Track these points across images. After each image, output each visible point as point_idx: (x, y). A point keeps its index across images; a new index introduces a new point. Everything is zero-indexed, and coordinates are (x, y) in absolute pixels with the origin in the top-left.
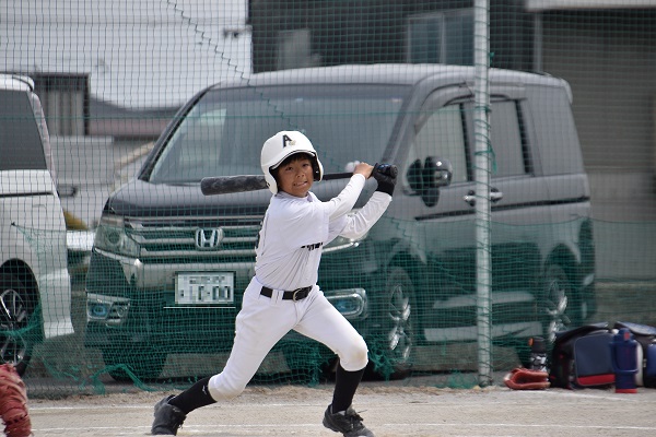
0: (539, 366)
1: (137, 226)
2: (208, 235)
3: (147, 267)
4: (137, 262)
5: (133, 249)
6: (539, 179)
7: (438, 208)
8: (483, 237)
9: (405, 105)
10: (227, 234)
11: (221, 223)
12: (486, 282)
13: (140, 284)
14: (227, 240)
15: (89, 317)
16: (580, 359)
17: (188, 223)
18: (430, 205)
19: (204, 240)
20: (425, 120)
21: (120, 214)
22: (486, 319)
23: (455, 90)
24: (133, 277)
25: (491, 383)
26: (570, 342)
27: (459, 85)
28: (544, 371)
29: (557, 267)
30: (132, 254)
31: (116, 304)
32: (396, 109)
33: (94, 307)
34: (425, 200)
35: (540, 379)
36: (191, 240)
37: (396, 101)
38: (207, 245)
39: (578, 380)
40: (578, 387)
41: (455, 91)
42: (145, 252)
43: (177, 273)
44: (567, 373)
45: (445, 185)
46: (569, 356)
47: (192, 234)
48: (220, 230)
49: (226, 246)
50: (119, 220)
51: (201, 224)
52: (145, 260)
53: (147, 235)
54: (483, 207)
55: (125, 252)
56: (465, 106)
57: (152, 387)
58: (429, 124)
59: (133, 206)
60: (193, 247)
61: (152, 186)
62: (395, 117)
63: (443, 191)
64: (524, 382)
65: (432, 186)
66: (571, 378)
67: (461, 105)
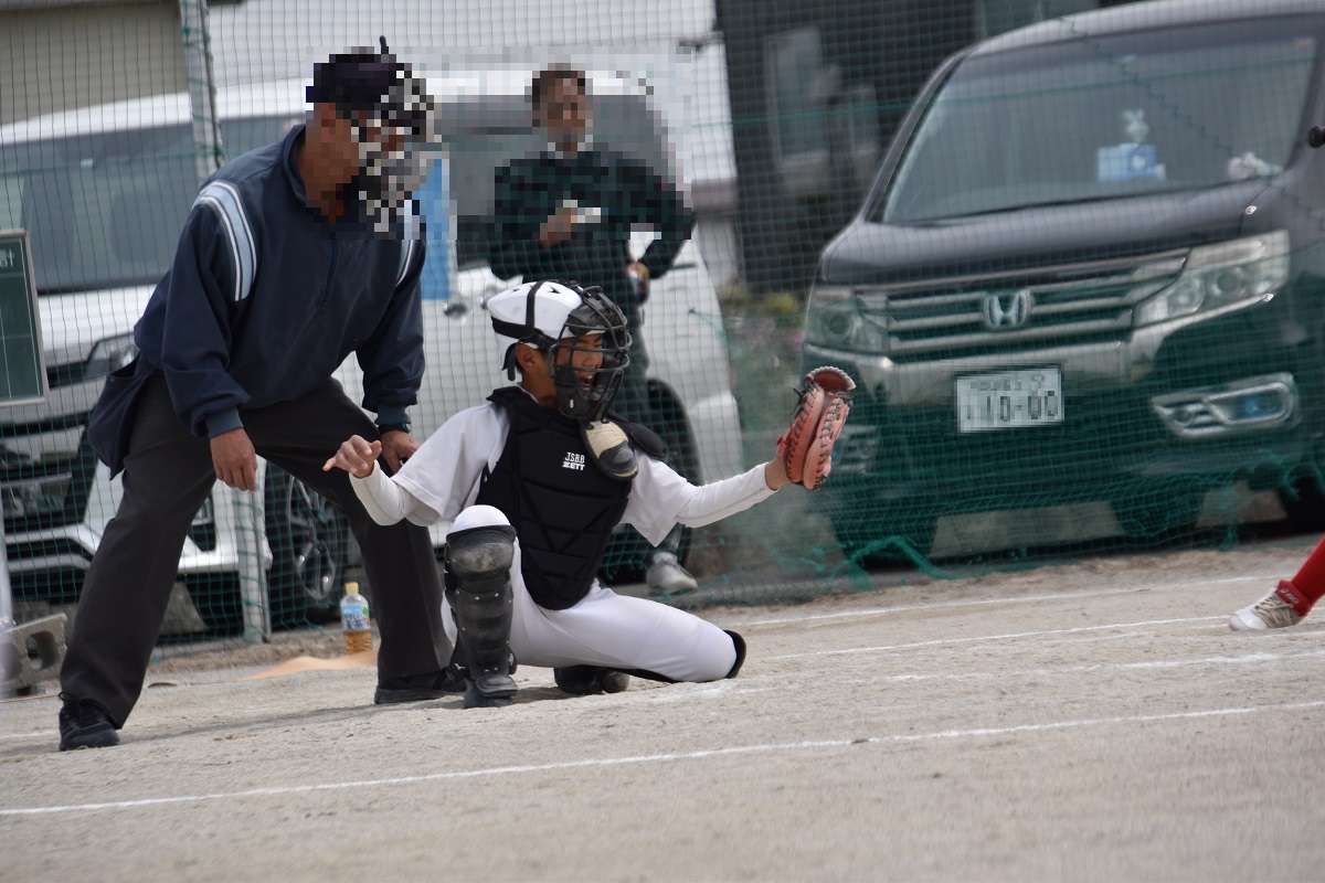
1: (876, 300)
3: (904, 368)
4: (886, 363)
5: (875, 341)
10: (1041, 299)
11: (1029, 281)
13: (892, 400)
14: (1040, 309)
21: (843, 283)
24: (879, 387)
30: (875, 348)
36: (976, 317)
38: (1005, 321)
42: (896, 345)
43: (956, 377)
47: (975, 306)
48: (1025, 294)
49: (1037, 320)
50: (846, 292)
51: (990, 287)
52: (898, 358)
53: (896, 315)
55: (861, 347)
60: (979, 327)
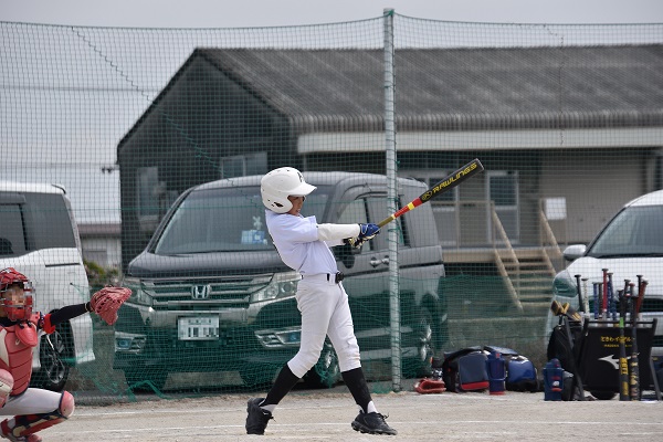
0: (437, 377)
1: (150, 284)
2: (200, 289)
3: (159, 313)
4: (151, 309)
5: (148, 300)
6: (413, 249)
7: (354, 269)
8: (394, 288)
9: (330, 198)
10: (214, 288)
11: (210, 281)
12: (397, 319)
13: (153, 325)
14: (214, 293)
15: (117, 349)
16: (463, 371)
17: (187, 282)
18: (349, 267)
19: (197, 293)
20: (345, 208)
21: (137, 276)
22: (397, 345)
23: (361, 188)
24: (148, 319)
25: (401, 389)
26: (456, 360)
27: (363, 186)
28: (440, 381)
29: (426, 309)
30: (148, 303)
31: (136, 338)
32: (324, 201)
33: (120, 341)
34: (345, 263)
35: (438, 386)
36: (188, 294)
37: (324, 196)
38: (200, 296)
39: (462, 387)
40: (462, 391)
41: (360, 190)
42: (156, 303)
43: (180, 317)
44: (454, 381)
45: (359, 253)
46: (455, 369)
47: (189, 289)
48: (209, 286)
49: (213, 297)
50: (137, 280)
51: (196, 282)
52: (156, 308)
53: (157, 291)
54: (394, 267)
55: (141, 302)
56: (368, 200)
57: (168, 396)
58: (347, 211)
59: (144, 270)
60: (189, 298)
61: (157, 256)
62: (324, 207)
63: (357, 257)
64: (429, 388)
65: (350, 253)
66: (457, 385)
67: (365, 199)
